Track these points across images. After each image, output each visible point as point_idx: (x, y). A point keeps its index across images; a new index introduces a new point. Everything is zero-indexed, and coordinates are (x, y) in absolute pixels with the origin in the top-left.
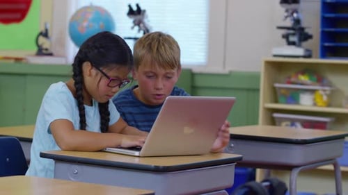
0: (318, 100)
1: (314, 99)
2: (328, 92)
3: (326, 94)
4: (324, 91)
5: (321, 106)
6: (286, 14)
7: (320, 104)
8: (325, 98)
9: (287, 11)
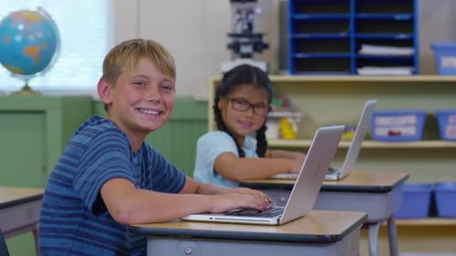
0: (286, 131)
1: (280, 130)
2: (298, 120)
3: (297, 123)
4: (294, 118)
5: (290, 139)
6: (238, 17)
7: (289, 136)
8: (295, 128)
9: (239, 12)
